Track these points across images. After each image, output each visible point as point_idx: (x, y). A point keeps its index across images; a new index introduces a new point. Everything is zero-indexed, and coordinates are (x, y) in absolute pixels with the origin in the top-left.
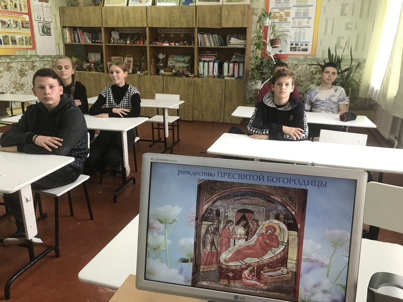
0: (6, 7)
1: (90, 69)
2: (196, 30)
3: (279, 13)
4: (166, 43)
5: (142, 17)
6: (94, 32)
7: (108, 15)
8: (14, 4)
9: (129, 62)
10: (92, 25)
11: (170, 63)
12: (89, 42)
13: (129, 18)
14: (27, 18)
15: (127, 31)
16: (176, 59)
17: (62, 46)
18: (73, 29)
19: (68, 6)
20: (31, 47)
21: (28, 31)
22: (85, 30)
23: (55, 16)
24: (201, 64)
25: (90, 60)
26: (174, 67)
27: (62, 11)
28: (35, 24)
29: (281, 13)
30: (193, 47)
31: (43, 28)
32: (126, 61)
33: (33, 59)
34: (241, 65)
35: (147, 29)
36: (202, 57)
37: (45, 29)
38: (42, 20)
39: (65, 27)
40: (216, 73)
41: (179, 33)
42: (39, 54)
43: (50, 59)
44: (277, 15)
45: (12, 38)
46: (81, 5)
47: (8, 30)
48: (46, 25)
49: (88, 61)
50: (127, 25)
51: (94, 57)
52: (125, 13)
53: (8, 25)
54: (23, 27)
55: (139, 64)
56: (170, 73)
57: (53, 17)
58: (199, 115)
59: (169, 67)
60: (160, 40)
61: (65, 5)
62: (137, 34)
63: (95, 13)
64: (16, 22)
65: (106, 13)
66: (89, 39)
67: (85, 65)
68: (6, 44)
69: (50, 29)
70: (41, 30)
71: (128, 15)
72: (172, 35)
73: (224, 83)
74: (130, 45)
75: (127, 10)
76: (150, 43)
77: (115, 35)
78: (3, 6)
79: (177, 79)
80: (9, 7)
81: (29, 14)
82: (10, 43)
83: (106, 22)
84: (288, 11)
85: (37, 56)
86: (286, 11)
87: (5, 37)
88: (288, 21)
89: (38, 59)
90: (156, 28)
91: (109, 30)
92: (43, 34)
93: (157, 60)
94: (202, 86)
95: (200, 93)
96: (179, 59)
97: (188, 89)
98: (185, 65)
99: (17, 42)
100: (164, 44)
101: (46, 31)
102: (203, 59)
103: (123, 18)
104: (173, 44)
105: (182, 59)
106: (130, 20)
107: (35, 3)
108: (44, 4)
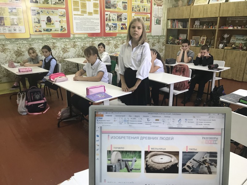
0: (139, 10)
1: (179, 43)
4: (231, 27)
5: (216, 11)
6: (184, 21)
7: (194, 11)
8: (144, 8)
9: (203, 39)
10: (184, 18)
11: (232, 41)
12: (181, 27)
13: (207, 12)
14: (149, 15)
16: (237, 38)
17: (165, 30)
18: (173, 20)
19: (173, 7)
20: (149, 31)
21: (149, 23)
22: (179, 20)
23: (165, 13)
25: (180, 38)
26: (234, 43)
27: (169, 10)
28: (153, 18)
31: (157, 21)
32: (201, 39)
33: (149, 37)
35: (219, 18)
37: (158, 21)
38: (157, 16)
39: (169, 19)
41: (242, 20)
42: (152, 35)
43: (157, 38)
46: (180, 6)
48: (159, 19)
49: (178, 39)
50: (205, 16)
51: (183, 37)
52: (205, 9)
54: (146, 21)
55: (209, 41)
56: (230, 48)
57: (163, 14)
59: (231, 43)
60: (227, 25)
61: (171, 7)
62: (211, 21)
63: (187, 10)
64: (144, 18)
65: (193, 10)
66: (181, 26)
67: (177, 41)
69: (160, 21)
70: (155, 22)
71: (207, 10)
72: (237, 22)
74: (205, 29)
75: (207, 7)
76: (219, 27)
77: (197, 23)
78: (138, 10)
79: (235, 51)
80: (141, 10)
81: (151, 13)
83: (192, 15)
85: (151, 36)
89: (151, 38)
90: (226, 18)
91: (194, 20)
92: (156, 24)
93: (223, 38)
96: (239, 38)
97: (242, 59)
98: (243, 42)
100: (229, 28)
101: (158, 22)
103: (204, 12)
104: (236, 28)
105: (242, 38)
106: (208, 13)
107: (155, 7)
108: (160, 7)
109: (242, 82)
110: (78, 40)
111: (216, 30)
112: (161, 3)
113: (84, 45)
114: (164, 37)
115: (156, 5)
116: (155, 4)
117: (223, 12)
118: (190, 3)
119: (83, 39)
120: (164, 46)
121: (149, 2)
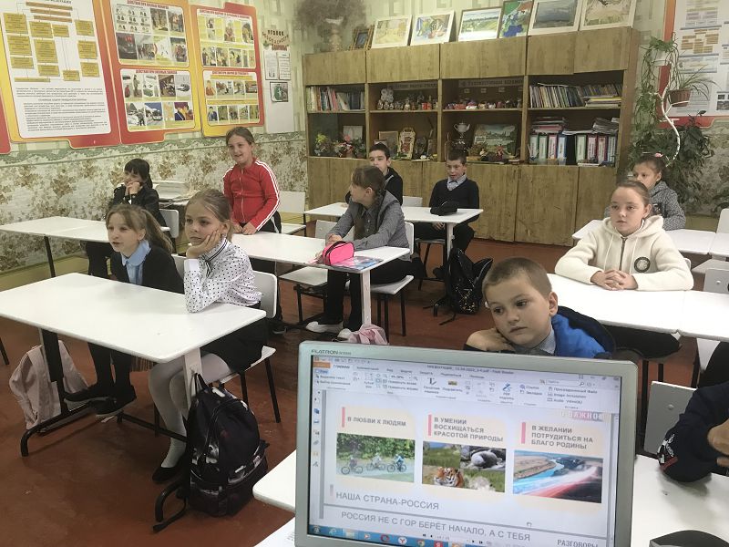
0: (224, 62)
1: (344, 153)
2: (526, 80)
3: (694, 37)
4: (471, 105)
5: (431, 63)
6: (352, 91)
7: (375, 62)
8: (236, 56)
9: (408, 139)
10: (351, 81)
11: (478, 139)
12: (345, 108)
13: (410, 66)
14: (254, 76)
15: (406, 86)
16: (488, 132)
17: (303, 117)
18: (322, 89)
19: (316, 52)
20: (258, 121)
21: (255, 97)
22: (338, 89)
23: (296, 69)
24: (534, 140)
25: (345, 138)
26: (483, 147)
27: (306, 61)
28: (265, 84)
29: (698, 37)
30: (520, 109)
31: (276, 91)
32: (402, 139)
33: (260, 140)
34: (612, 140)
35: (440, 83)
36: (537, 128)
37: (280, 93)
38: (276, 78)
39: (309, 87)
40: (561, 156)
41: (496, 85)
42: (268, 132)
43: (284, 139)
44: (691, 41)
45: (231, 109)
46: (336, 48)
47: (226, 98)
48: (281, 85)
49: (341, 141)
50: (405, 79)
51: (353, 133)
52: (403, 58)
53: (227, 90)
54: (247, 92)
55: (423, 142)
56: (475, 158)
57: (293, 73)
58: (527, 231)
59: (476, 147)
60: (461, 101)
61: (312, 51)
62: (419, 92)
63: (356, 60)
64: (239, 85)
65: (373, 60)
66: (345, 103)
67: (338, 146)
68: (223, 119)
69: (286, 92)
70: (273, 94)
71: (409, 60)
72: (484, 91)
73: (577, 173)
74: (410, 111)
75: (407, 54)
76: (444, 106)
77: (386, 96)
78: (220, 61)
79: (488, 167)
80: (228, 62)
81: (258, 71)
82: (229, 116)
83: (373, 75)
84: (714, 32)
85: (266, 135)
86: (709, 32)
87: (222, 109)
88: (714, 52)
89: (267, 140)
90: (456, 81)
91: (377, 89)
92: (274, 99)
93: (456, 135)
94: (534, 179)
95: (530, 191)
96: (493, 132)
97: (507, 185)
98: (505, 143)
99: (238, 116)
100: (467, 108)
101: (281, 95)
102: (538, 131)
103: (401, 66)
104: (483, 107)
105: (501, 133)
106: (412, 68)
107: (267, 53)
108: (281, 53)
109: (515, 243)
110: (37, 159)
111: (437, 113)
112: (283, 40)
113: (62, 174)
114: (301, 138)
115: (271, 47)
116: (266, 45)
117: (448, 67)
118: (360, 43)
119: (56, 157)
120: (305, 163)
121: (249, 40)
